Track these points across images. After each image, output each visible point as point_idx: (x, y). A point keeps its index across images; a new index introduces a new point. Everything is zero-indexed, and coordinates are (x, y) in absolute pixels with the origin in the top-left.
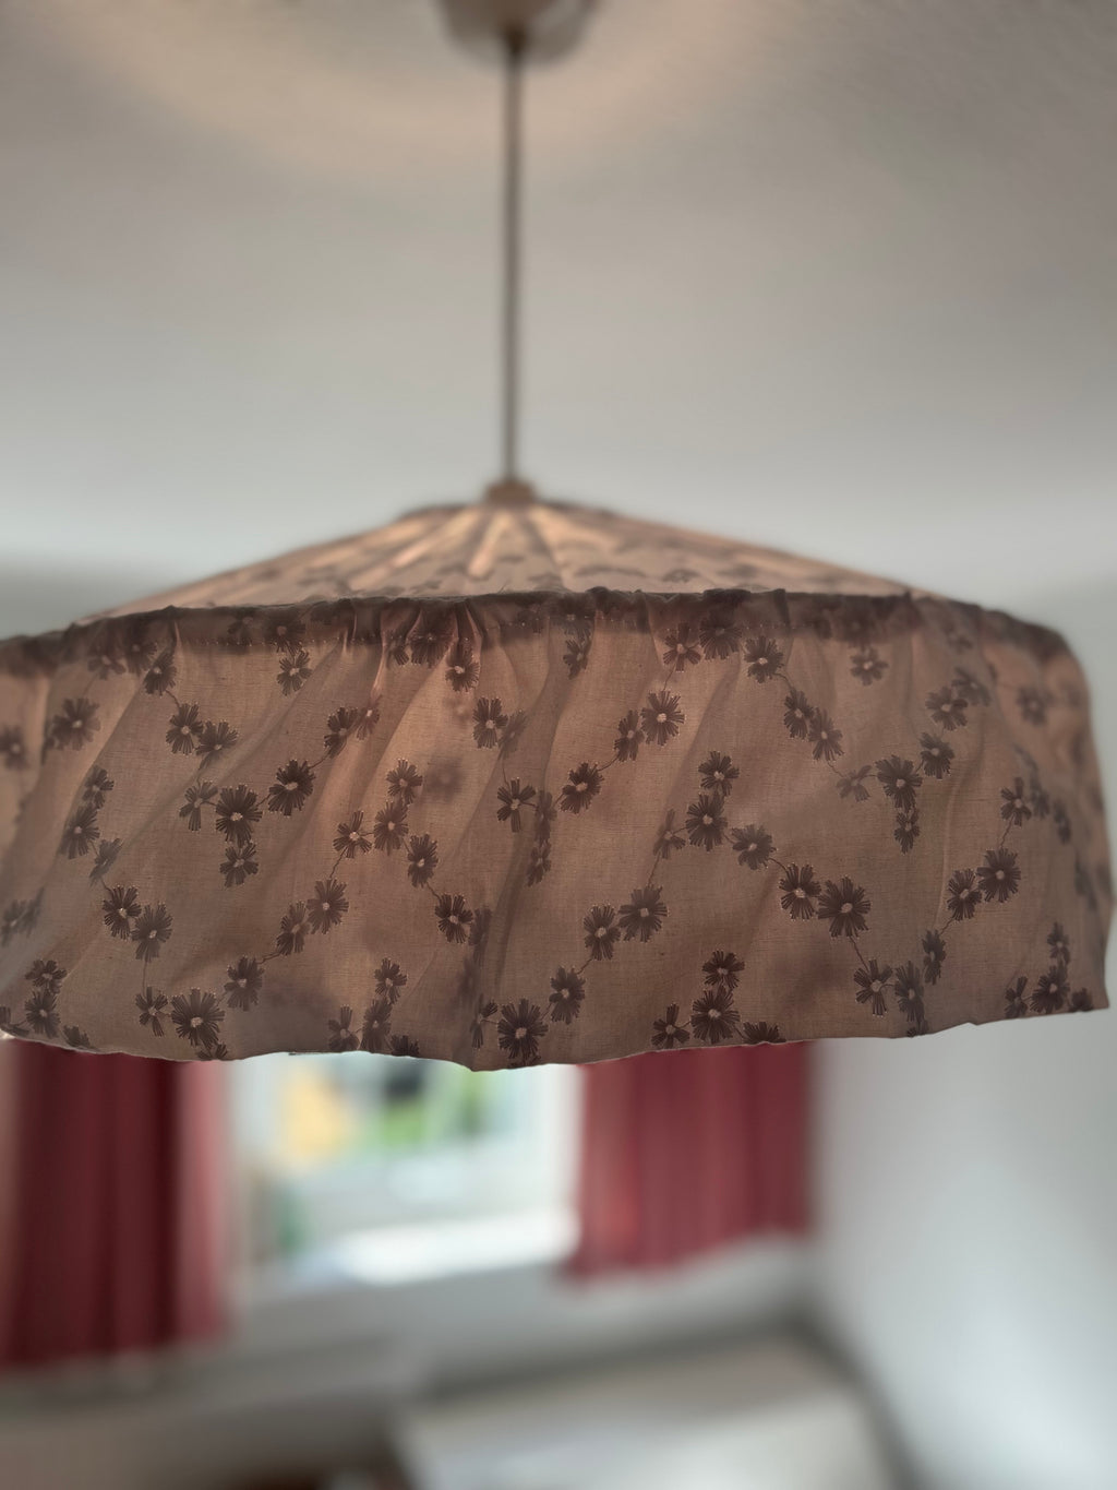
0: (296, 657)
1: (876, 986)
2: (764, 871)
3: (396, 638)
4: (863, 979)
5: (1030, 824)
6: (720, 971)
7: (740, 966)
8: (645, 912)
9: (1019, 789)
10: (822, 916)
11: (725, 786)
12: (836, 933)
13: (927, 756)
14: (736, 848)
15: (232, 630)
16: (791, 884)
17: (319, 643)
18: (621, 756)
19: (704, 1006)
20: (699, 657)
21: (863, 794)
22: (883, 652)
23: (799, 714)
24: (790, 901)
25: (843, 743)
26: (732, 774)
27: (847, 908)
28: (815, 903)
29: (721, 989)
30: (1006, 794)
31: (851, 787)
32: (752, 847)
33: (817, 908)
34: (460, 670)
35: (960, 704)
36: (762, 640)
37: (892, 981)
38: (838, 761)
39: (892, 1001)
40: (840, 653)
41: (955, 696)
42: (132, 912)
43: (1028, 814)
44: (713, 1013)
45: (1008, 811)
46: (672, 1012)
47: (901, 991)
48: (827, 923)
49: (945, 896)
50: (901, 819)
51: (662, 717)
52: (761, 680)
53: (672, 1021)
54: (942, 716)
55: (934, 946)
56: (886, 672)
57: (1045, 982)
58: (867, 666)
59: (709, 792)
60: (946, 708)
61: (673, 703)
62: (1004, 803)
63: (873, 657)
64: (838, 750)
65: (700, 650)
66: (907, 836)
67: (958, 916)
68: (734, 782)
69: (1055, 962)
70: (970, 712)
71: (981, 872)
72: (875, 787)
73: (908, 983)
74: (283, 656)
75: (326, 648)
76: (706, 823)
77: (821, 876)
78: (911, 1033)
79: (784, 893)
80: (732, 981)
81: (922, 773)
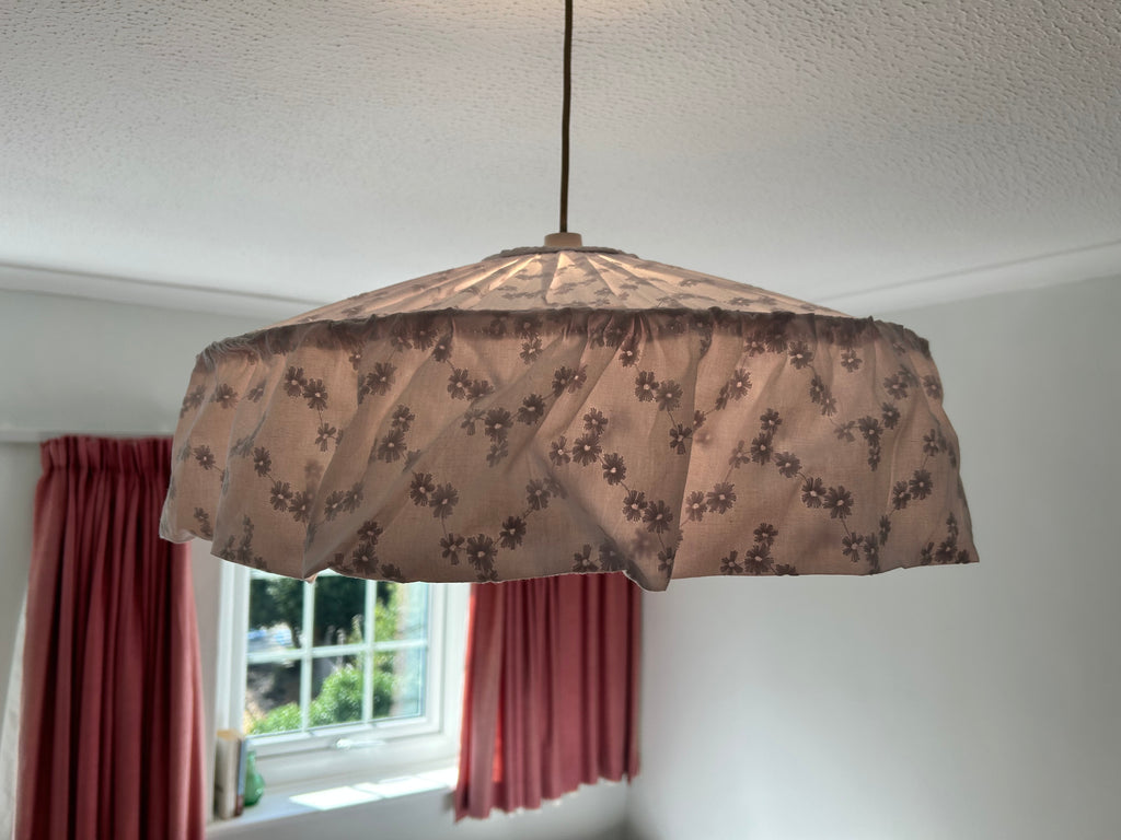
0: (534, 342)
1: (854, 546)
2: (794, 479)
3: (597, 331)
4: (848, 543)
5: (939, 455)
6: (764, 535)
7: (776, 533)
8: (722, 497)
9: (933, 436)
10: (826, 506)
11: (774, 428)
12: (834, 516)
13: (885, 416)
14: (778, 464)
15: (493, 324)
16: (809, 488)
17: (548, 334)
18: (718, 408)
19: (753, 554)
20: (764, 350)
21: (851, 438)
22: (860, 353)
23: (818, 389)
24: (808, 498)
25: (837, 406)
26: (779, 422)
27: (840, 503)
28: (823, 500)
29: (764, 544)
30: (926, 439)
31: (843, 432)
32: (788, 465)
33: (823, 502)
34: (630, 353)
35: (903, 386)
36: (800, 343)
37: (864, 543)
38: (834, 416)
39: (863, 554)
40: (837, 352)
41: (901, 381)
42: (429, 489)
43: (937, 449)
44: (758, 559)
45: (927, 448)
46: (734, 555)
47: (867, 549)
48: (829, 511)
49: (891, 496)
50: (871, 452)
51: (739, 384)
52: (798, 368)
53: (733, 560)
54: (893, 392)
55: (885, 524)
56: (861, 365)
57: (944, 545)
58: (850, 361)
59: (765, 432)
60: (895, 387)
61: (747, 377)
62: (926, 443)
63: (853, 356)
64: (835, 411)
65: (765, 346)
66: (874, 462)
67: (898, 508)
68: (779, 427)
69: (950, 534)
70: (908, 390)
71: (912, 482)
72: (857, 434)
73: (871, 544)
74: (525, 341)
75: (553, 338)
76: (762, 450)
77: (827, 484)
78: (871, 573)
79: (804, 493)
80: (770, 541)
81: (883, 426)
